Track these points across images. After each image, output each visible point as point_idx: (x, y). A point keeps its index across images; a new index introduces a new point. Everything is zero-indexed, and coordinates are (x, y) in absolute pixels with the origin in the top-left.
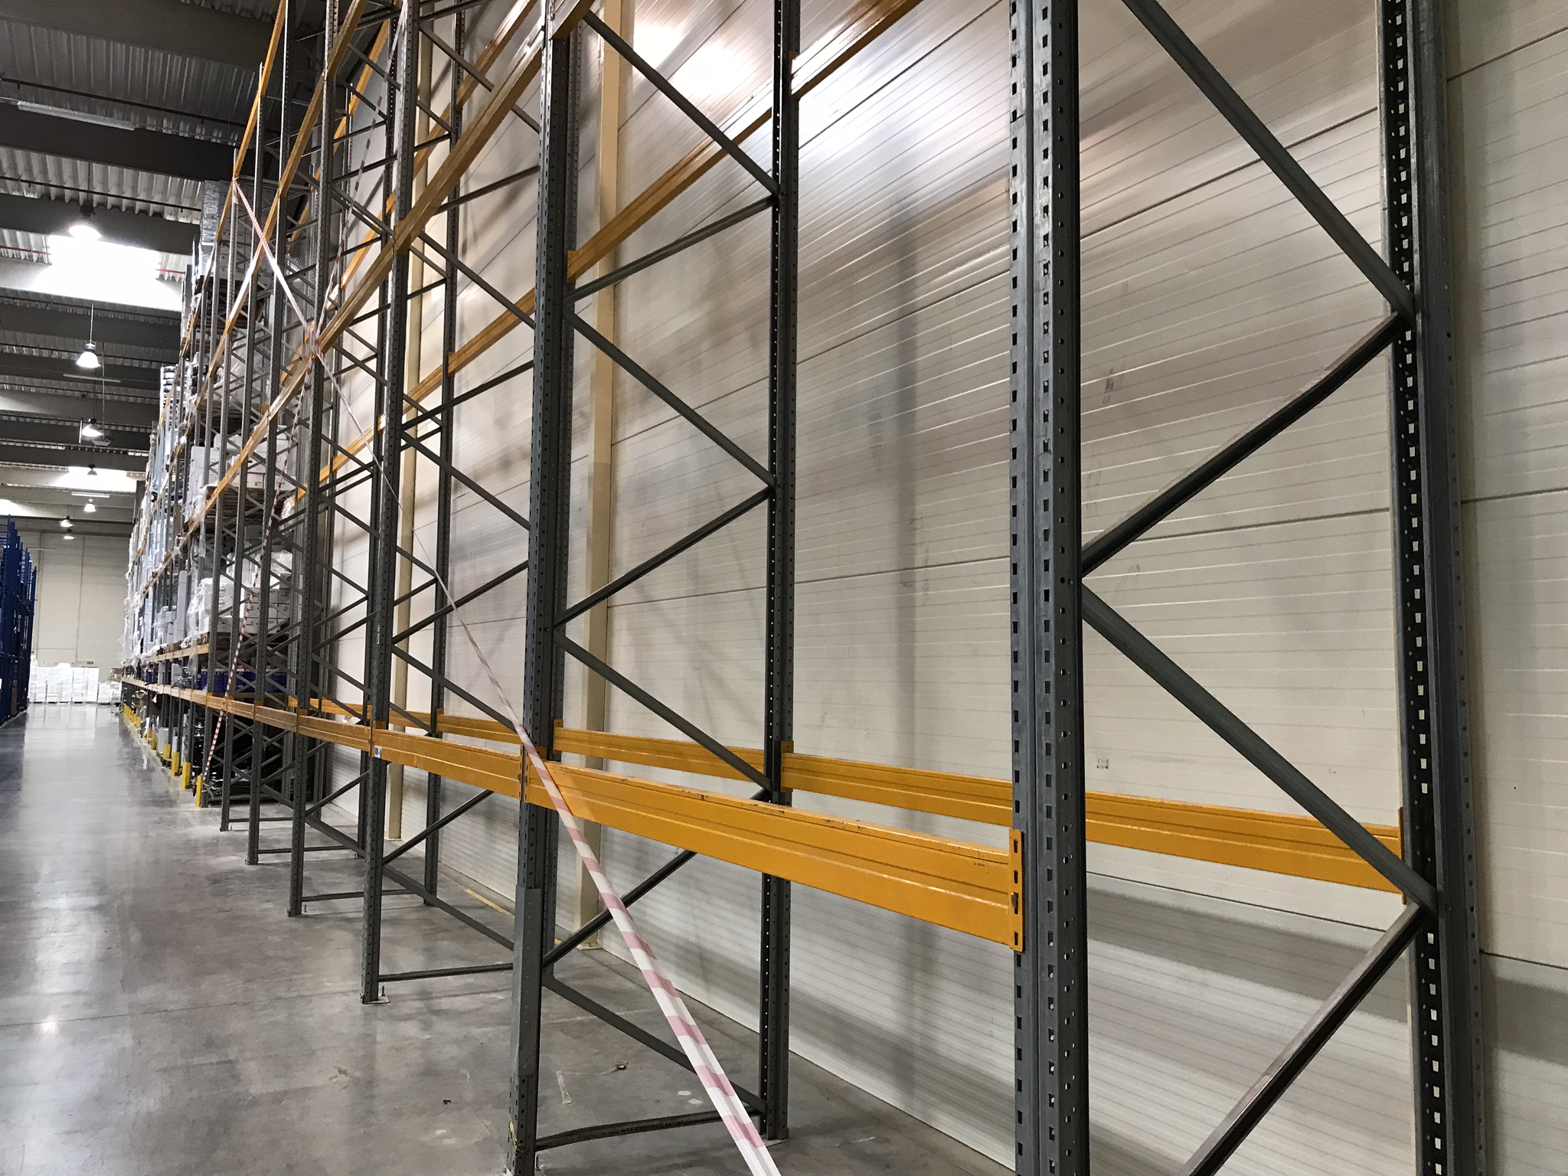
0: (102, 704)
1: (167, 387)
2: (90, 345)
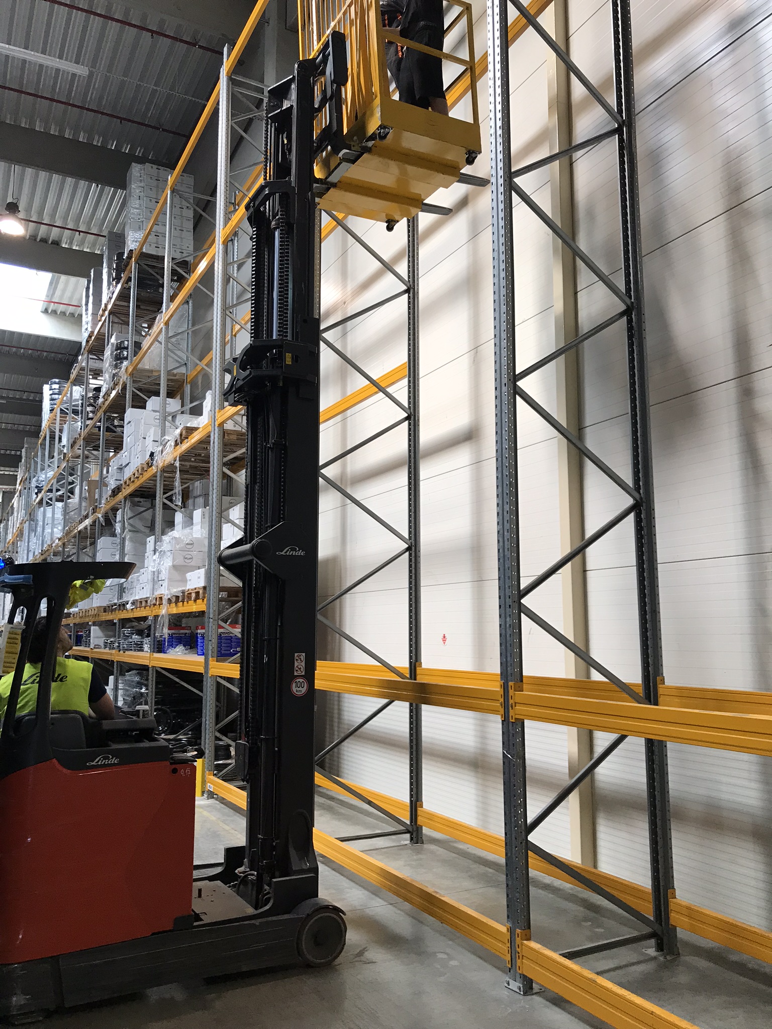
1: (53, 396)
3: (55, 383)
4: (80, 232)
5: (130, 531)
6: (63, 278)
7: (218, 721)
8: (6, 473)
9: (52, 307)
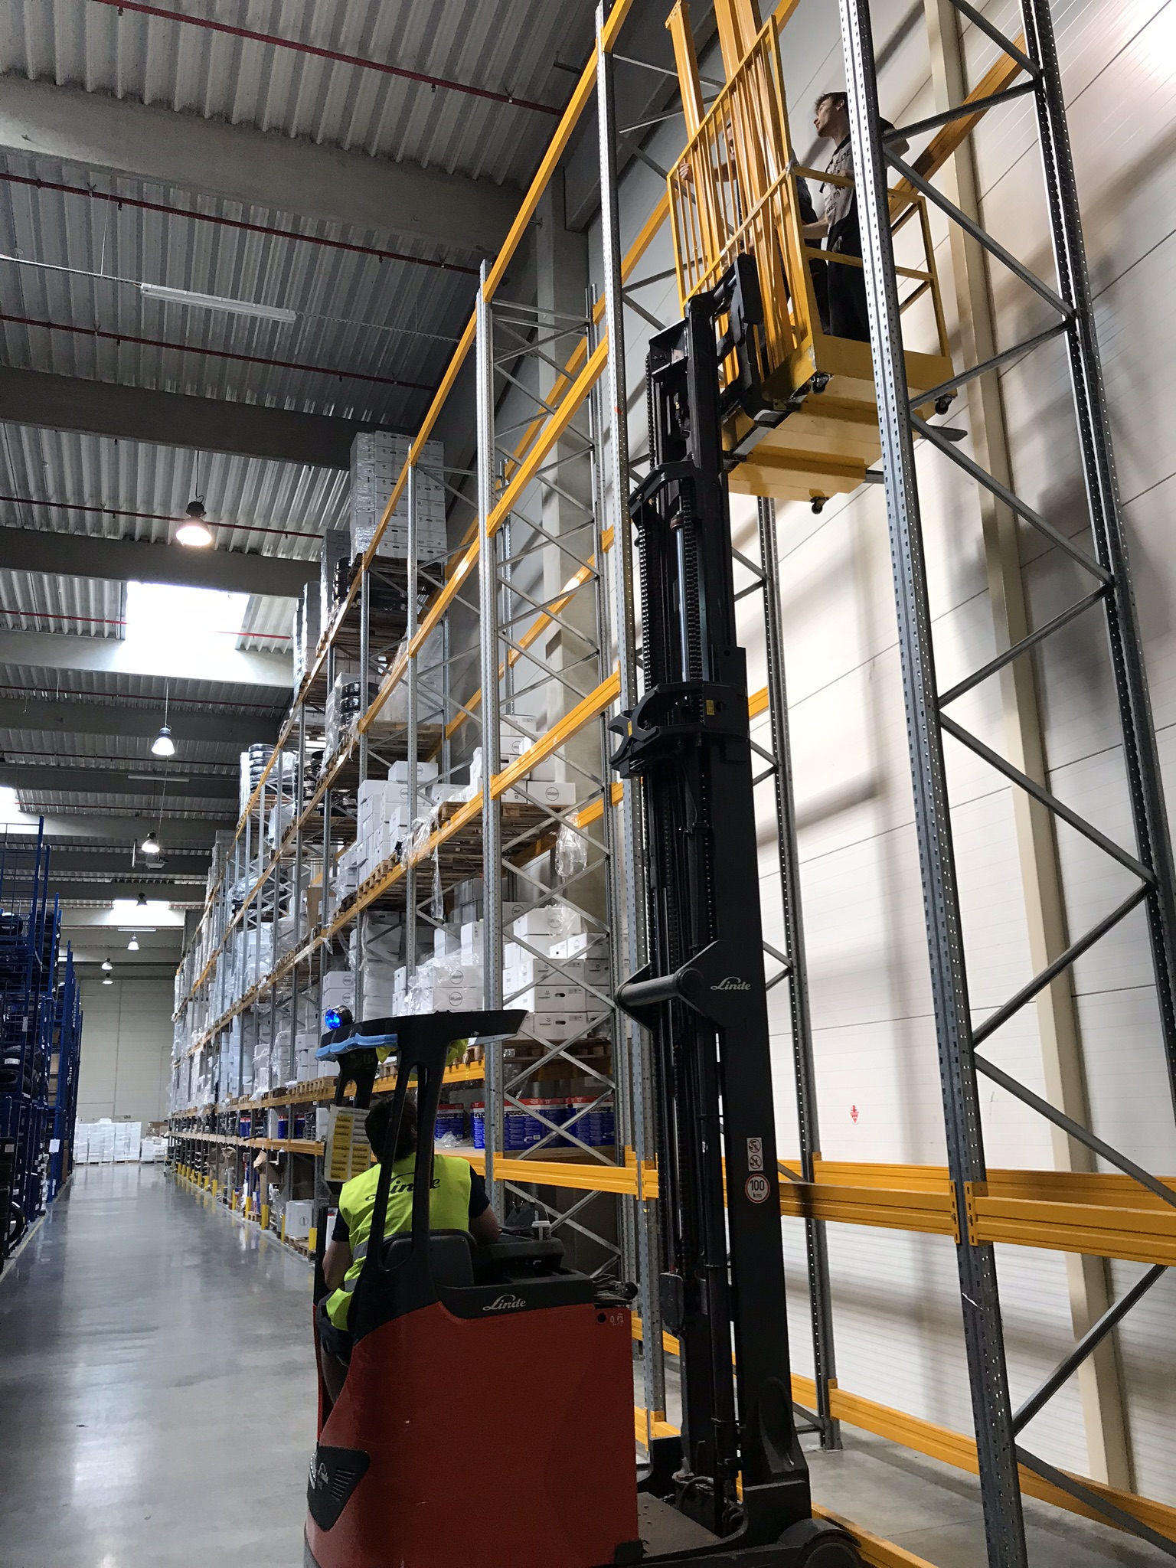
0: (146, 1163)
1: (255, 768)
2: (165, 730)
3: (258, 749)
4: (287, 533)
5: (369, 960)
6: (266, 599)
8: (191, 883)
9: (251, 641)
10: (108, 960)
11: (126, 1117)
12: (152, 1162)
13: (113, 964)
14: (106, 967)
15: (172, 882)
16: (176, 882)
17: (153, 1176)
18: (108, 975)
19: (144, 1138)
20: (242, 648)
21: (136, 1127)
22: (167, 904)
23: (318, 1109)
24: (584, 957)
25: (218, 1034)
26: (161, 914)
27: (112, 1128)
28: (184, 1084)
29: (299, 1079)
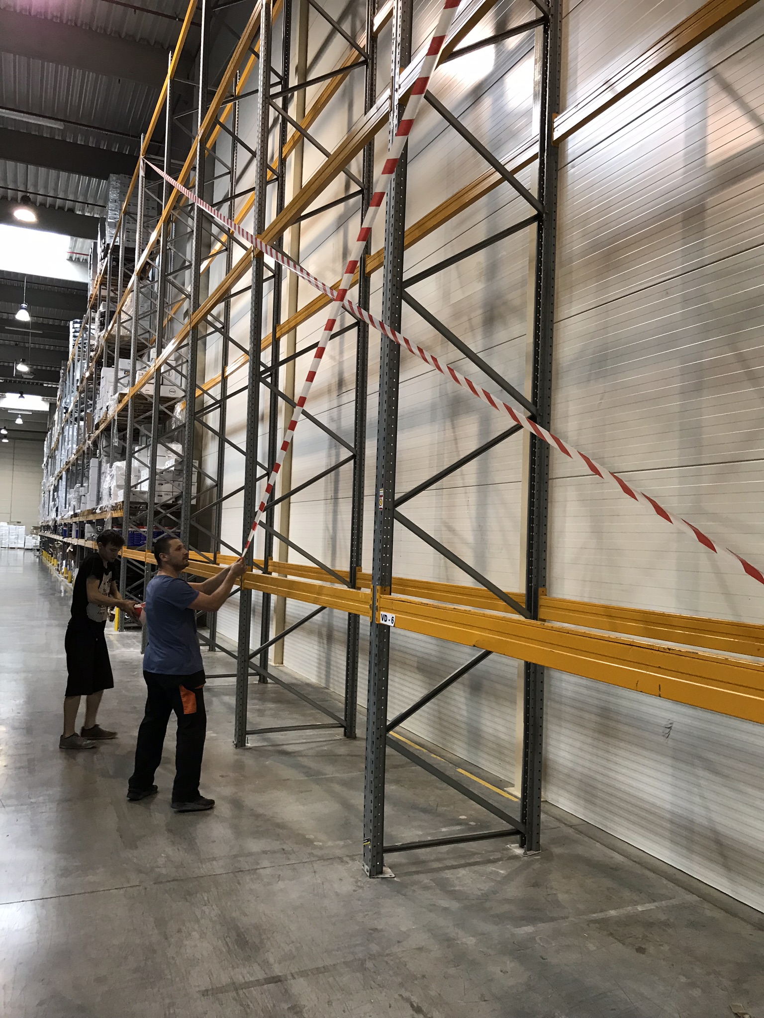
0: (28, 549)
1: (75, 333)
2: (24, 305)
3: (77, 323)
5: (105, 456)
6: (80, 240)
7: (127, 586)
8: (54, 386)
9: (74, 256)
10: (5, 428)
11: (18, 522)
12: (32, 549)
13: (7, 430)
14: (4, 432)
15: (42, 384)
16: (45, 385)
17: (31, 557)
18: (5, 436)
19: (27, 535)
20: (70, 259)
21: (22, 529)
22: (40, 398)
23: (86, 525)
24: (173, 469)
25: (58, 481)
26: (36, 403)
27: (8, 528)
28: (47, 506)
29: (82, 509)
